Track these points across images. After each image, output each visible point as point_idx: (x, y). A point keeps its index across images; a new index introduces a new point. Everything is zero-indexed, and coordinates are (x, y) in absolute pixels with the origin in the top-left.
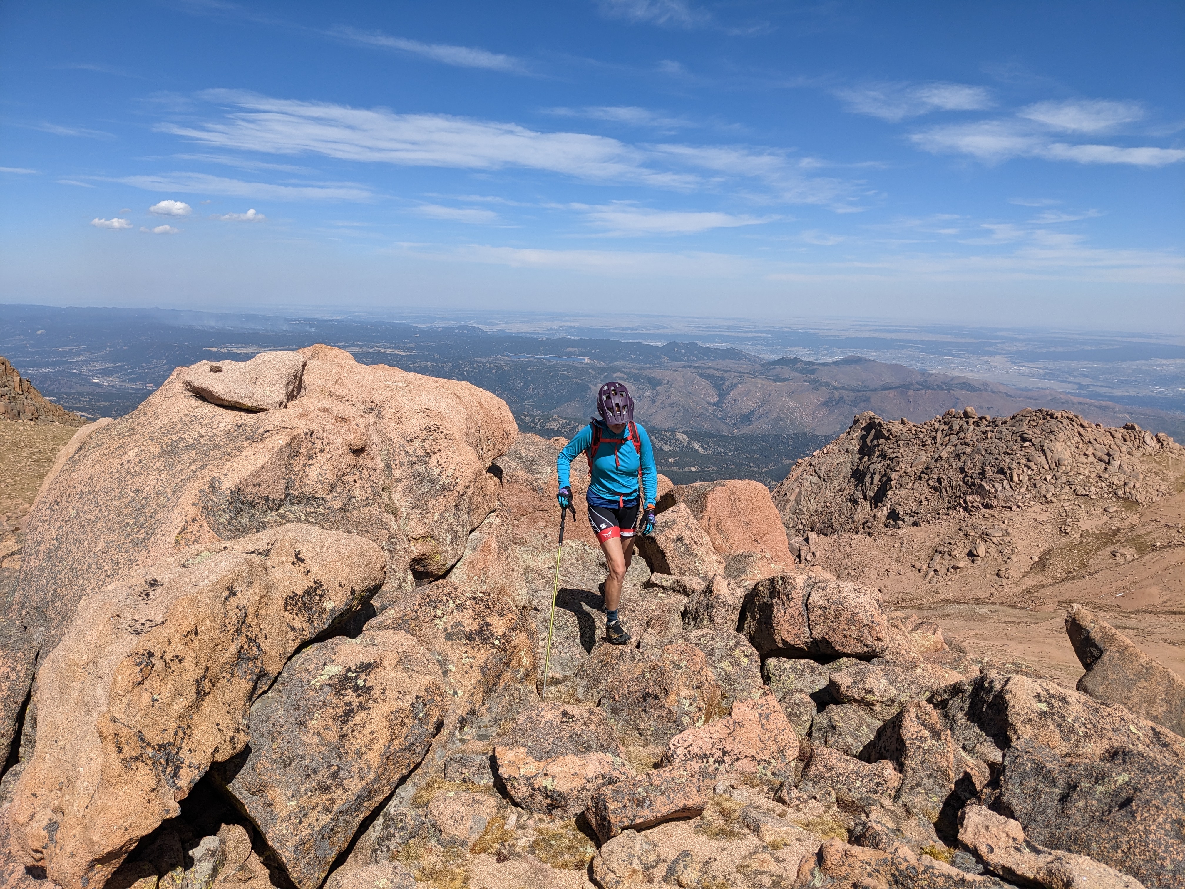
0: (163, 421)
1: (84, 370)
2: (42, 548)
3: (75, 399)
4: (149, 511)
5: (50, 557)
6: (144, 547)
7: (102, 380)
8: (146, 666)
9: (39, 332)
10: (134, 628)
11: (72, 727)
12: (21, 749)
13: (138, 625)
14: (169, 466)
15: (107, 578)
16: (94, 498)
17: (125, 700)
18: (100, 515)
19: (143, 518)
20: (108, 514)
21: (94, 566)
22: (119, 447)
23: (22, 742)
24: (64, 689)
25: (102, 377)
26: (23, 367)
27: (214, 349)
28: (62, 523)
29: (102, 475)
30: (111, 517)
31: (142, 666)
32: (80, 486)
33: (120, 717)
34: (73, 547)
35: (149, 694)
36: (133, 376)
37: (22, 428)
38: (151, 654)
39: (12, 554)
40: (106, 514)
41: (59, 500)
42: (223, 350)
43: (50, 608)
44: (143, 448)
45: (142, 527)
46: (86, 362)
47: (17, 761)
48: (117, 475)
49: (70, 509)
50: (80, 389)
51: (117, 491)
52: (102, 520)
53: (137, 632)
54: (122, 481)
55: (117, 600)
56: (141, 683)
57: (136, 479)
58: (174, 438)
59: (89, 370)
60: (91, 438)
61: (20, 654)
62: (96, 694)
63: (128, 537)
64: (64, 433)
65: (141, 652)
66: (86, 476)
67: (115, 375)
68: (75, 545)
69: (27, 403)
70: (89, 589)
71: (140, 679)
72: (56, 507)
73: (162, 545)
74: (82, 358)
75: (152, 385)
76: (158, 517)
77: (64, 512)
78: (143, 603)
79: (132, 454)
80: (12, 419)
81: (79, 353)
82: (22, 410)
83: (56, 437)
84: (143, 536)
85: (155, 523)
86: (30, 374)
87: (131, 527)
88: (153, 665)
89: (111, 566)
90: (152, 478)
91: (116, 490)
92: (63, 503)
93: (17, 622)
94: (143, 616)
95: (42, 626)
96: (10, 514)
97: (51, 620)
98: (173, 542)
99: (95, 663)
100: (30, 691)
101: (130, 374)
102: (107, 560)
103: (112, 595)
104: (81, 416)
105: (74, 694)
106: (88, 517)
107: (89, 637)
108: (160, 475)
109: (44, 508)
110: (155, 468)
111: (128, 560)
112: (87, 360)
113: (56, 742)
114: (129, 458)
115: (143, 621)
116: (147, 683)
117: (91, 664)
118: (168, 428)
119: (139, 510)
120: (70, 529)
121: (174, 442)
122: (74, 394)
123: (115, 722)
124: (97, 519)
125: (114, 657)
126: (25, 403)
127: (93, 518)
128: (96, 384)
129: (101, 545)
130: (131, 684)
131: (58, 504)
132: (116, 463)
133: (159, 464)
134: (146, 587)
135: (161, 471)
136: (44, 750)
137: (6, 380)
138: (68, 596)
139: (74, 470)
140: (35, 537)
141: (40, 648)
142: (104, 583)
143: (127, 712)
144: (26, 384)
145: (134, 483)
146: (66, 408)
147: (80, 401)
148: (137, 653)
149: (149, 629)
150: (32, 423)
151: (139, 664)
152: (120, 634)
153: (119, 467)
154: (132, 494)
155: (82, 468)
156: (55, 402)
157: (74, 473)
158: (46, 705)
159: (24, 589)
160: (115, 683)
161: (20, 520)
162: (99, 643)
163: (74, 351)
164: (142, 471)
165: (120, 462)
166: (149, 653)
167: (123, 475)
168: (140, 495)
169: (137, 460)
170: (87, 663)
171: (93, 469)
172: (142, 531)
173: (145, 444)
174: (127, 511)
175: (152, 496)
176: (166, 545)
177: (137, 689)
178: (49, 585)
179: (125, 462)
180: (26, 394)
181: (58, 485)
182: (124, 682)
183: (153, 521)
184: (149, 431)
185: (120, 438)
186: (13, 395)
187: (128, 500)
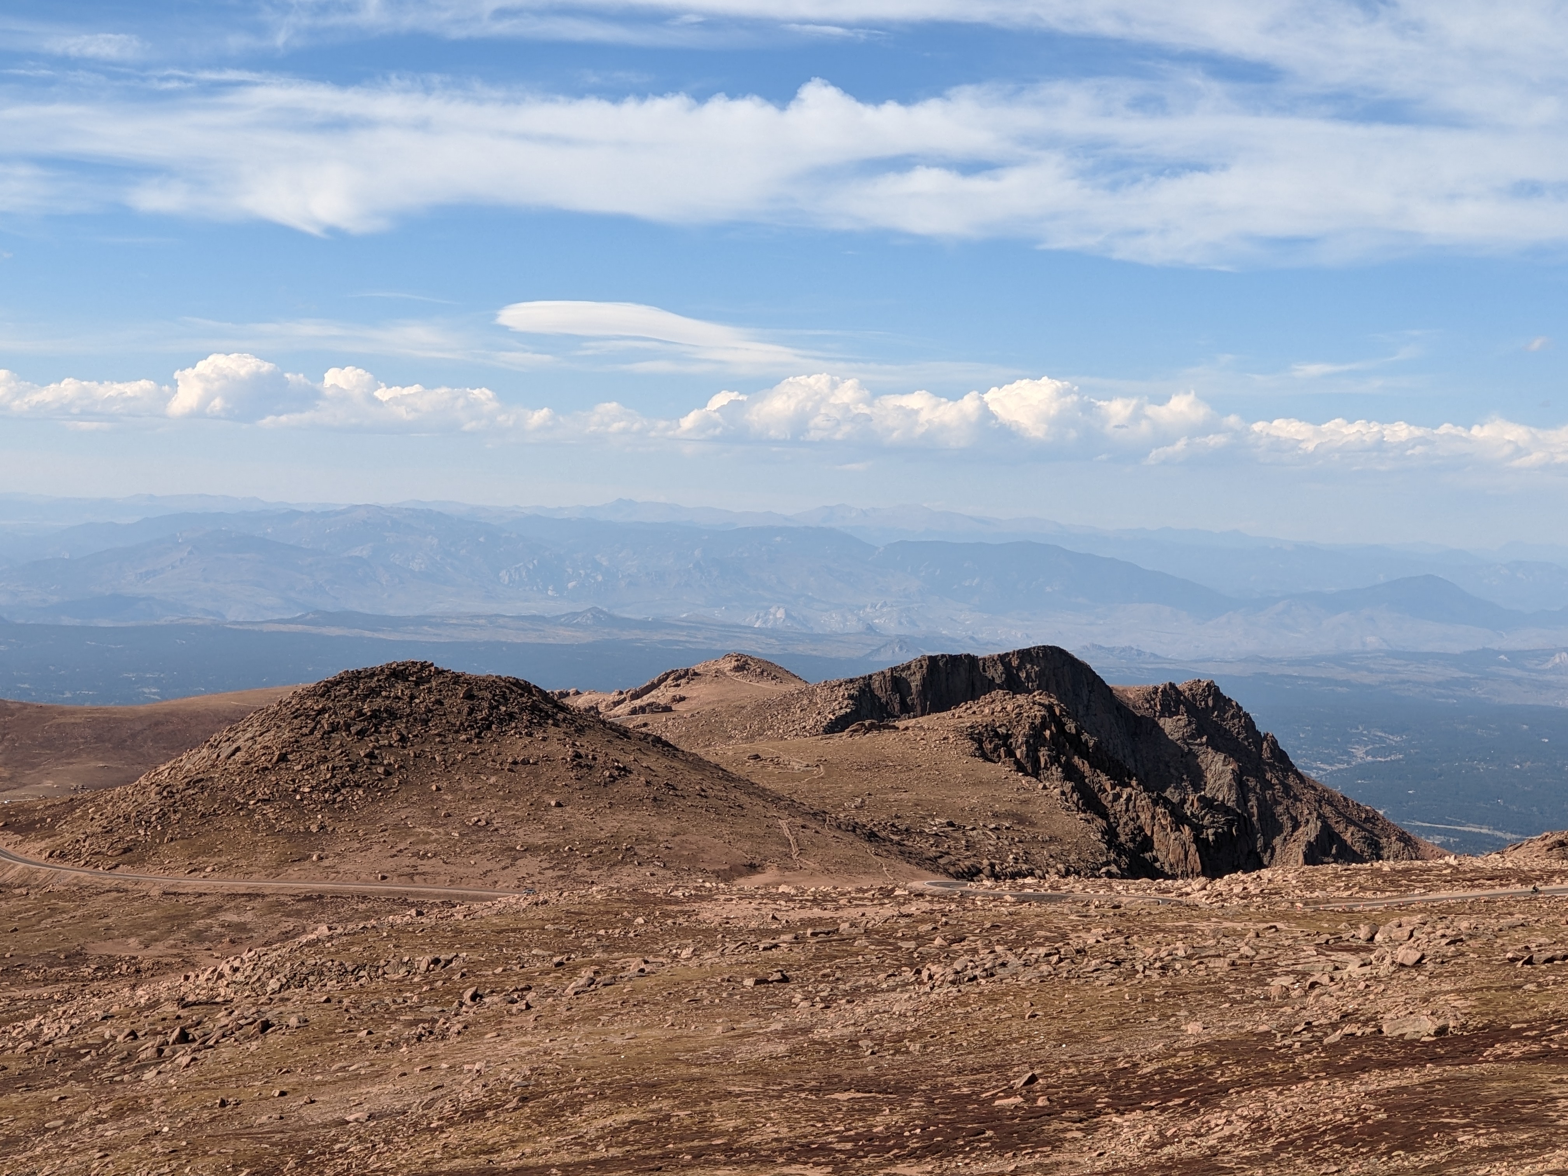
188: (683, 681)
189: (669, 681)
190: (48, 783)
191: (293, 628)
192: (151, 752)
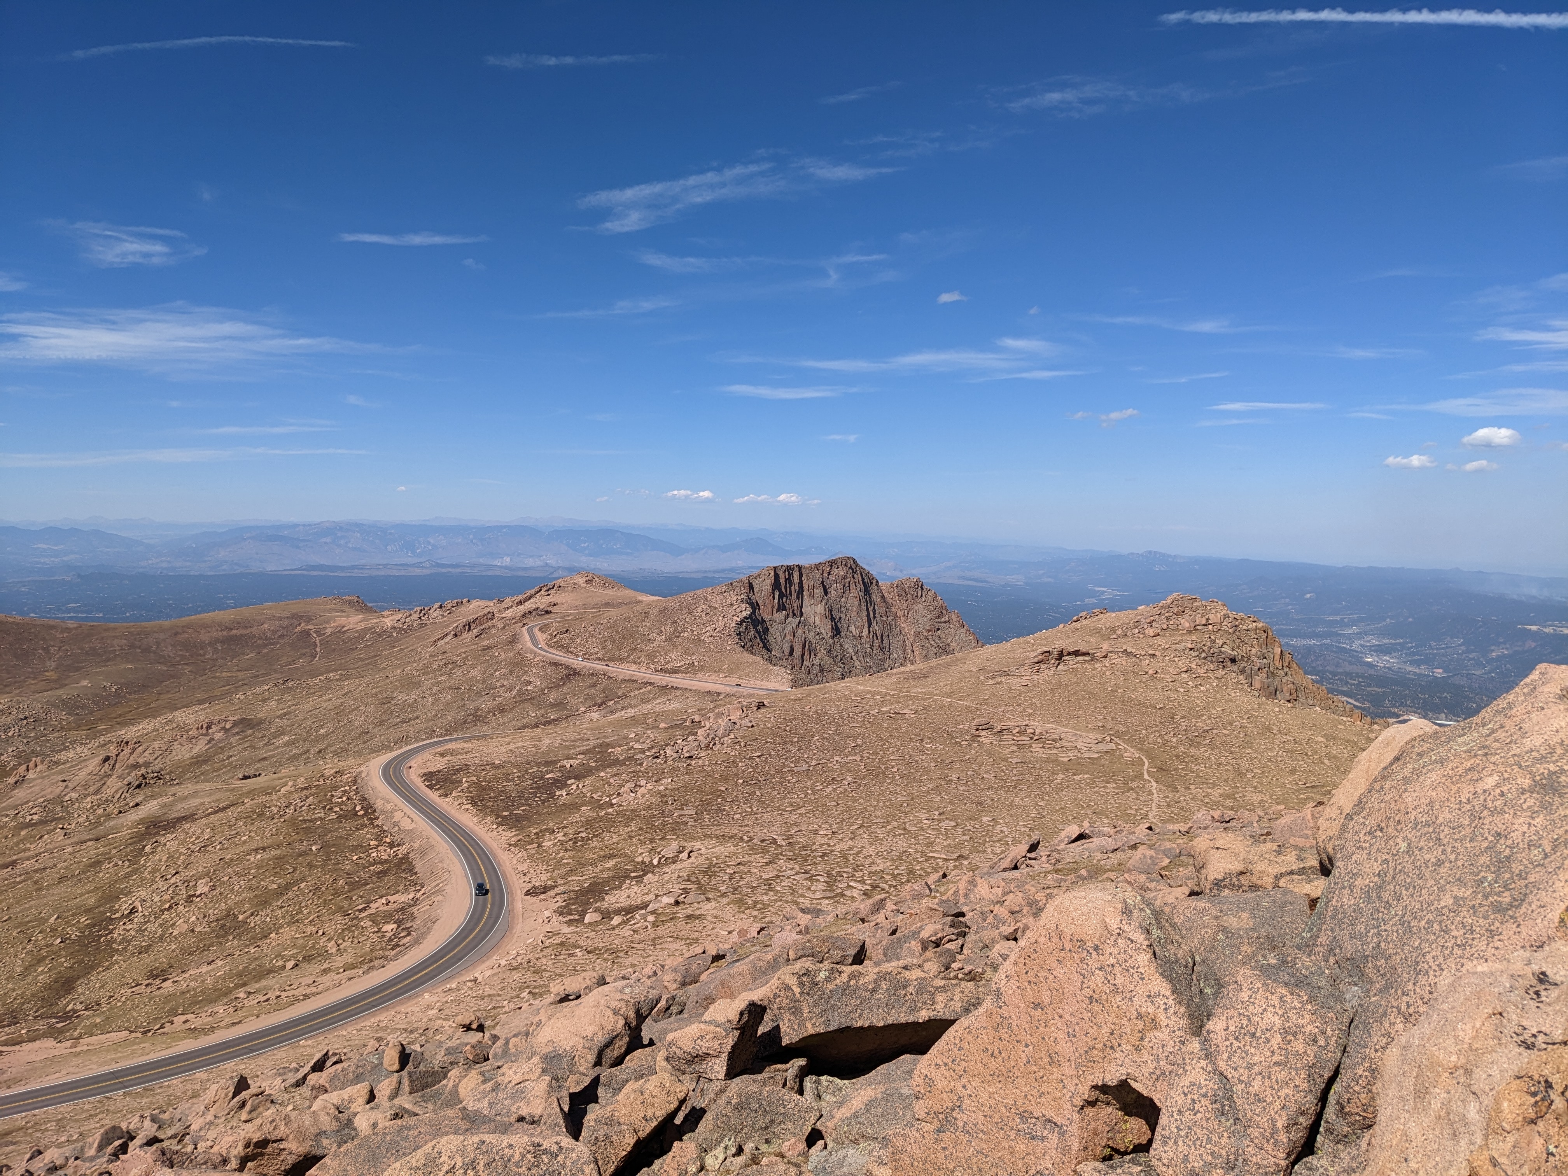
0: (1535, 741)
1: (1356, 646)
2: (1359, 882)
3: (1341, 680)
4: (1516, 867)
5: (1369, 897)
6: (1511, 917)
7: (1376, 659)
8: (1543, 1100)
9: (1308, 596)
10: (1521, 1038)
11: (1429, 1148)
12: (1319, 1138)
13: (1527, 1035)
14: (1546, 807)
15: (1456, 948)
16: (1434, 832)
17: (1511, 1139)
18: (1443, 857)
19: (1507, 876)
20: (1456, 860)
21: (1436, 926)
22: (1470, 769)
23: (1321, 1129)
24: (1421, 1093)
25: (1378, 656)
26: (1284, 636)
27: (1534, 628)
28: (1387, 857)
29: (1446, 803)
30: (1460, 863)
31: (1538, 1098)
32: (1415, 813)
33: (1502, 1160)
34: (1404, 892)
35: (1542, 1141)
36: (1417, 657)
37: (1277, 709)
38: (1549, 1085)
39: (1292, 873)
40: (1453, 857)
41: (1383, 825)
42: (1547, 630)
43: (1370, 965)
44: (1506, 775)
45: (1506, 887)
46: (1360, 635)
47: (1312, 1153)
48: (1468, 807)
49: (1399, 841)
50: (1348, 668)
51: (1468, 830)
52: (1447, 865)
53: (1529, 1047)
54: (1474, 816)
55: (1496, 990)
56: (1533, 1122)
57: (1497, 819)
58: (1552, 767)
59: (1362, 646)
60: (1413, 746)
61: (1331, 1015)
62: (1468, 1116)
63: (1486, 897)
64: (1324, 722)
65: (1536, 1077)
66: (1423, 800)
67: (1394, 655)
68: (1407, 889)
69: (1287, 681)
70: (1429, 957)
71: (1533, 1116)
72: (1379, 834)
73: (1539, 921)
74: (1354, 629)
75: (1440, 671)
76: (1532, 878)
77: (1391, 842)
78: (1534, 1004)
79: (1490, 782)
80: (1268, 698)
81: (1352, 623)
82: (1279, 687)
83: (1314, 725)
84: (1508, 900)
85: (1526, 886)
86: (1292, 646)
87: (1490, 885)
88: (1552, 1102)
89: (1462, 932)
90: (1521, 820)
91: (1467, 828)
92: (1390, 830)
93: (1327, 971)
94: (1534, 1024)
95: (1356, 985)
96: (1262, 814)
97: (1371, 982)
98: (1557, 920)
99: (1468, 1072)
100: (1339, 1066)
101: (1414, 654)
102: (1456, 922)
103: (1487, 980)
104: (1348, 703)
105: (1436, 1105)
106: (1427, 857)
107: (1461, 1033)
108: (1533, 818)
109: (1363, 832)
110: (1525, 806)
111: (1487, 930)
112: (1360, 633)
113: (1406, 1160)
114: (1486, 787)
115: (1534, 1031)
116: (1541, 1124)
117: (1462, 1071)
118: (1543, 752)
119: (1501, 863)
120: (1399, 867)
121: (1551, 773)
122: (1341, 674)
123: (1495, 1166)
124: (1439, 863)
125: (1495, 1071)
126: (1284, 681)
127: (1433, 860)
128: (1370, 665)
129: (1447, 900)
130: (1520, 1118)
131: (1381, 830)
132: (1466, 793)
133: (1530, 802)
134: (1534, 982)
135: (1533, 814)
136: (1389, 1166)
137: (1265, 651)
138: (1398, 957)
139: (1406, 791)
140: (1350, 867)
141: (1355, 1015)
142: (1451, 953)
143: (1512, 1157)
144: (1287, 657)
145: (1492, 824)
146: (1330, 691)
147: (1347, 683)
148: (1531, 1077)
149: (1544, 1046)
150: (1289, 705)
151: (1534, 1094)
152: (1504, 1041)
153: (1471, 797)
154: (1491, 838)
155: (1417, 789)
156: (1317, 682)
157: (1407, 794)
158: (1391, 1104)
159: (1332, 930)
160: (1499, 1111)
161: (1274, 824)
162: (1475, 1046)
163: (1346, 620)
164: (1506, 809)
165: (1472, 790)
166: (1546, 1081)
167: (1477, 808)
168: (1502, 841)
169: (1498, 791)
170: (1456, 1068)
171: (1434, 794)
172: (1507, 894)
173: (1509, 770)
174: (1483, 860)
175: (1521, 846)
176: (1546, 923)
177: (1528, 1128)
178: (1370, 935)
179: (1480, 791)
180: (1286, 670)
181: (1383, 805)
182: (1511, 1112)
183: (1523, 883)
184: (1513, 752)
185: (1471, 757)
186: (1271, 669)
187: (1485, 844)
188: (552, 592)
189: (542, 592)
190: (84, 683)
191: (296, 572)
192: (171, 654)
